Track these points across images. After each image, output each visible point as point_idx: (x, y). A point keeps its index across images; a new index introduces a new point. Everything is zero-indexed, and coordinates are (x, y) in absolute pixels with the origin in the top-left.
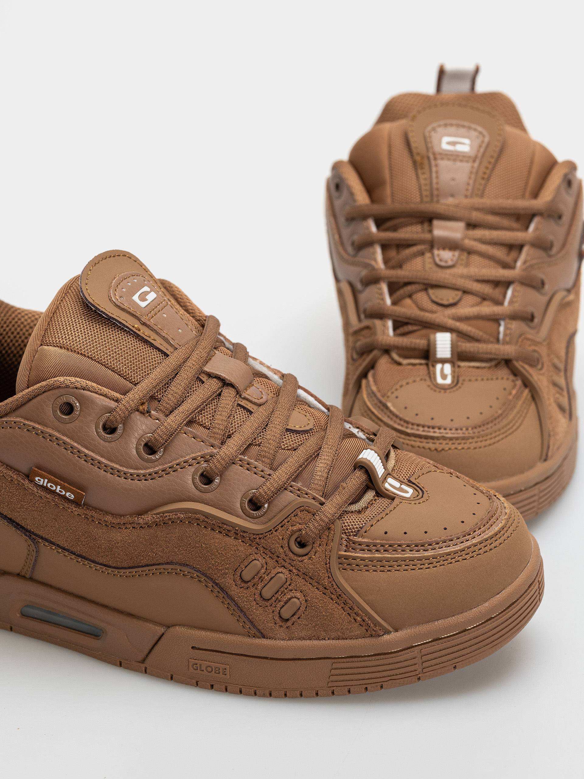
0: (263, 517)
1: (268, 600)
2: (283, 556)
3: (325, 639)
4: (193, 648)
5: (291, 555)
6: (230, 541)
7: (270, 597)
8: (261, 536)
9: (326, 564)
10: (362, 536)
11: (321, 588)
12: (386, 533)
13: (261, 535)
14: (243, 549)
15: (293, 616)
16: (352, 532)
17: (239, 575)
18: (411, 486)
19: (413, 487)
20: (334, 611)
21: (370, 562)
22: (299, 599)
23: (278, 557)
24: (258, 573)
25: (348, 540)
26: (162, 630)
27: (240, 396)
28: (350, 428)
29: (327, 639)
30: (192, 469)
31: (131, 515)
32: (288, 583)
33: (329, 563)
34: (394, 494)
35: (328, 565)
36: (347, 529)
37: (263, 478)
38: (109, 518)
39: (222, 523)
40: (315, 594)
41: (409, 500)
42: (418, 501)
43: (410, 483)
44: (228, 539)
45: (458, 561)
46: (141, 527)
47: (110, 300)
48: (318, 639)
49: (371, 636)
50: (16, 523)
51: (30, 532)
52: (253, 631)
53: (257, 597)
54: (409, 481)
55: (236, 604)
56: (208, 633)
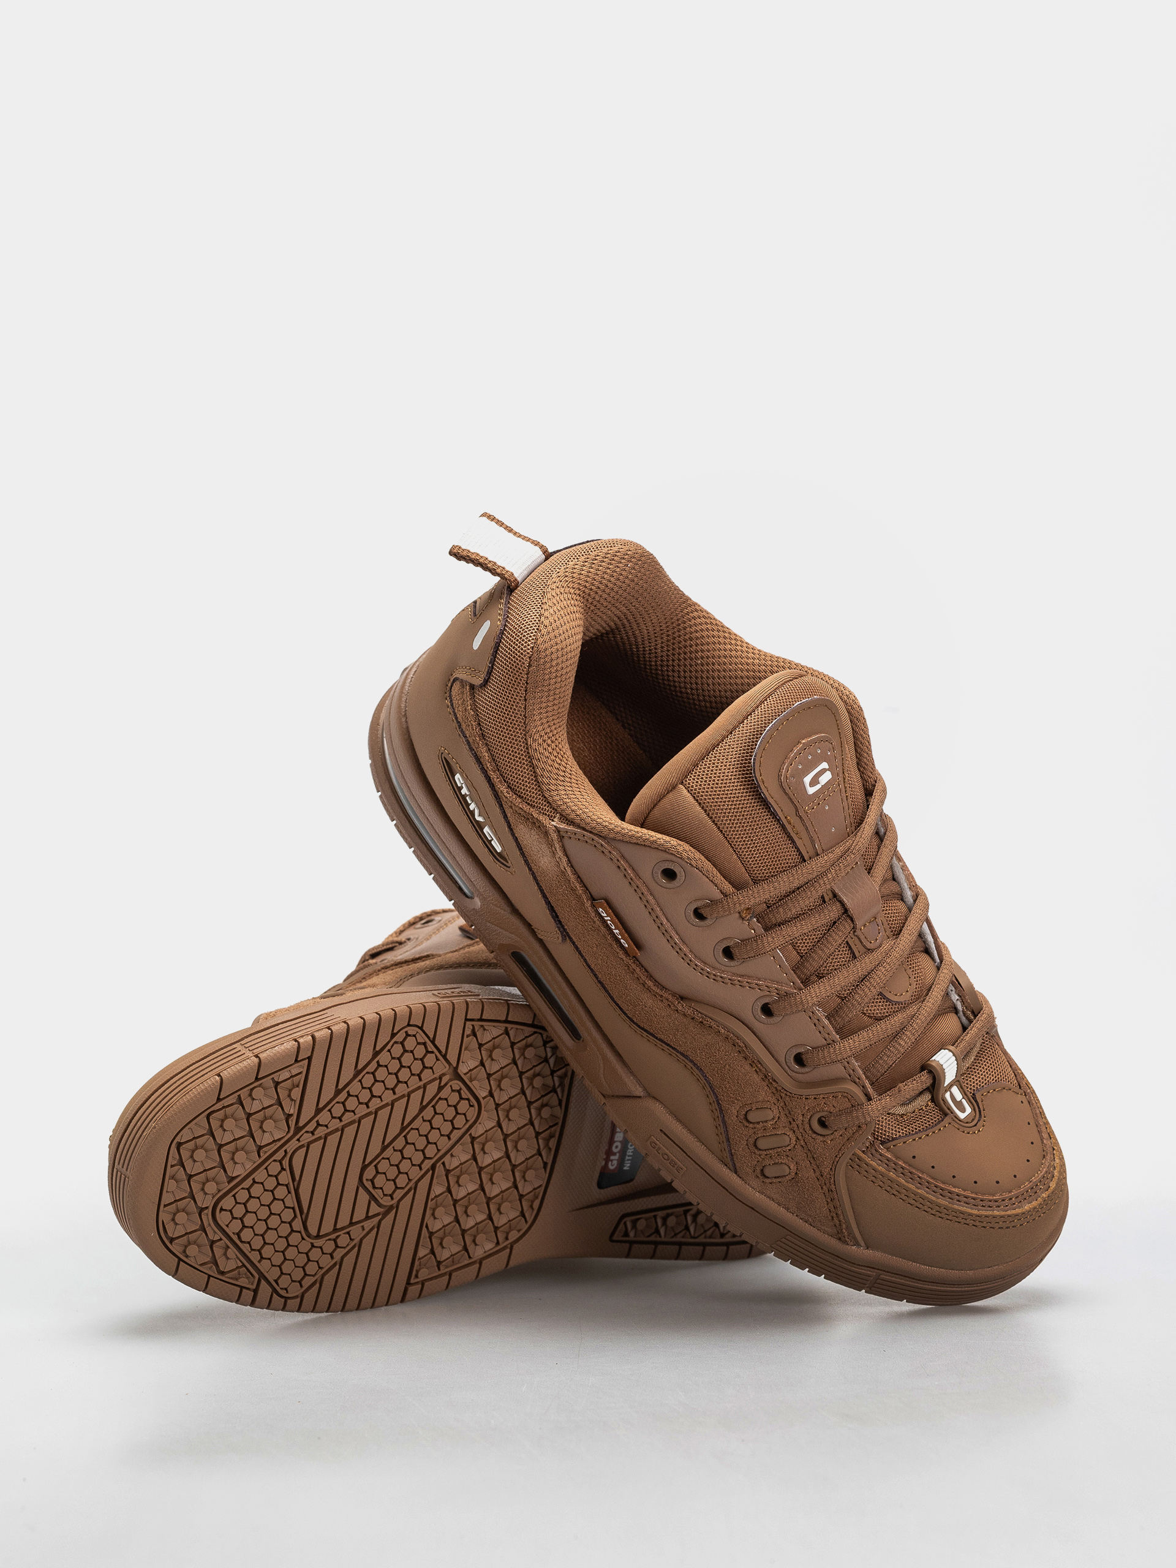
0: (803, 1075)
1: (760, 1150)
2: (799, 1122)
3: (793, 1214)
4: (661, 1130)
5: (807, 1127)
6: (756, 1078)
7: (764, 1148)
8: (788, 1094)
9: (836, 1156)
10: (888, 1149)
11: (818, 1173)
12: (914, 1157)
13: (790, 1095)
14: (764, 1094)
15: (775, 1178)
16: (881, 1137)
17: (746, 1111)
18: (971, 1103)
19: (973, 1106)
20: (817, 1200)
21: (881, 1176)
22: (790, 1169)
23: (794, 1120)
24: (766, 1121)
25: (872, 1144)
26: (642, 1094)
27: (854, 932)
28: (952, 990)
29: (795, 1215)
30: (759, 993)
31: (674, 994)
32: (789, 1148)
33: (840, 1158)
34: (949, 1109)
35: (837, 1159)
36: (878, 1132)
37: (826, 1040)
38: (650, 983)
39: (758, 1061)
40: (808, 1174)
41: (959, 1124)
42: (968, 1130)
43: (973, 1100)
44: (755, 1076)
45: (968, 1224)
46: (677, 1010)
47: (779, 776)
48: (787, 1209)
49: (840, 1239)
50: (556, 914)
51: (565, 930)
52: (728, 1160)
53: (751, 1141)
54: (974, 1098)
55: (727, 1131)
56: (685, 1131)
